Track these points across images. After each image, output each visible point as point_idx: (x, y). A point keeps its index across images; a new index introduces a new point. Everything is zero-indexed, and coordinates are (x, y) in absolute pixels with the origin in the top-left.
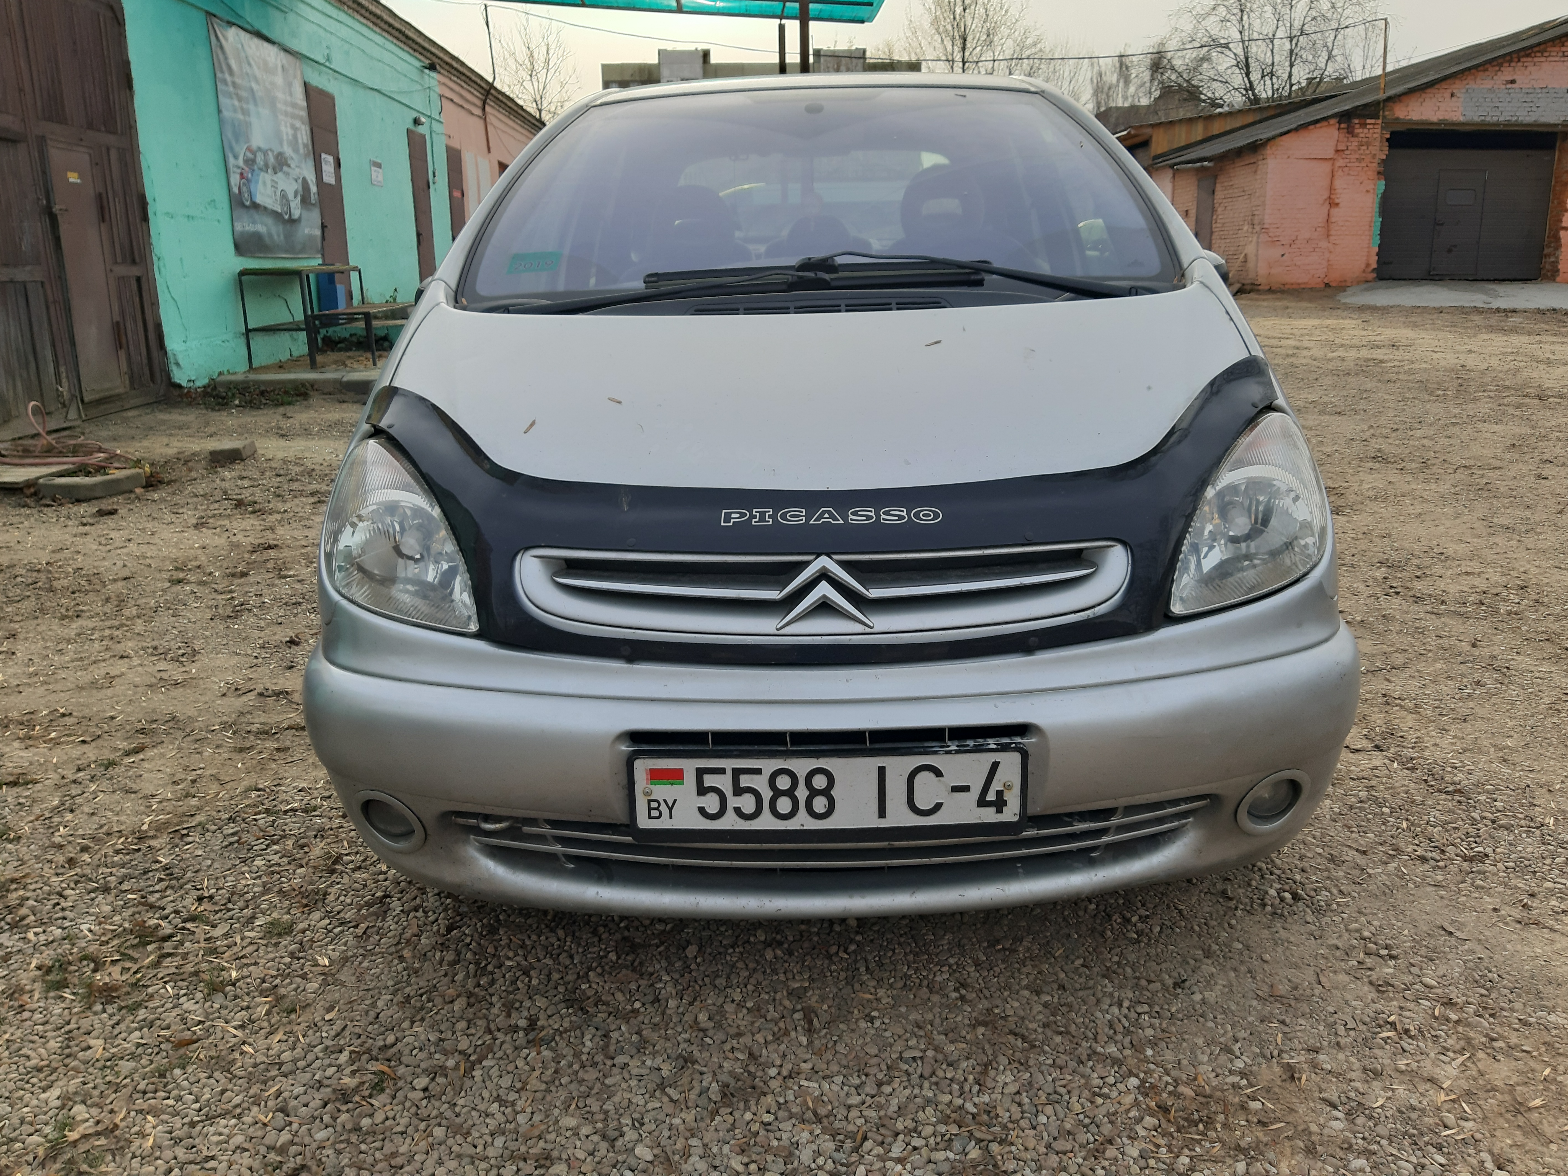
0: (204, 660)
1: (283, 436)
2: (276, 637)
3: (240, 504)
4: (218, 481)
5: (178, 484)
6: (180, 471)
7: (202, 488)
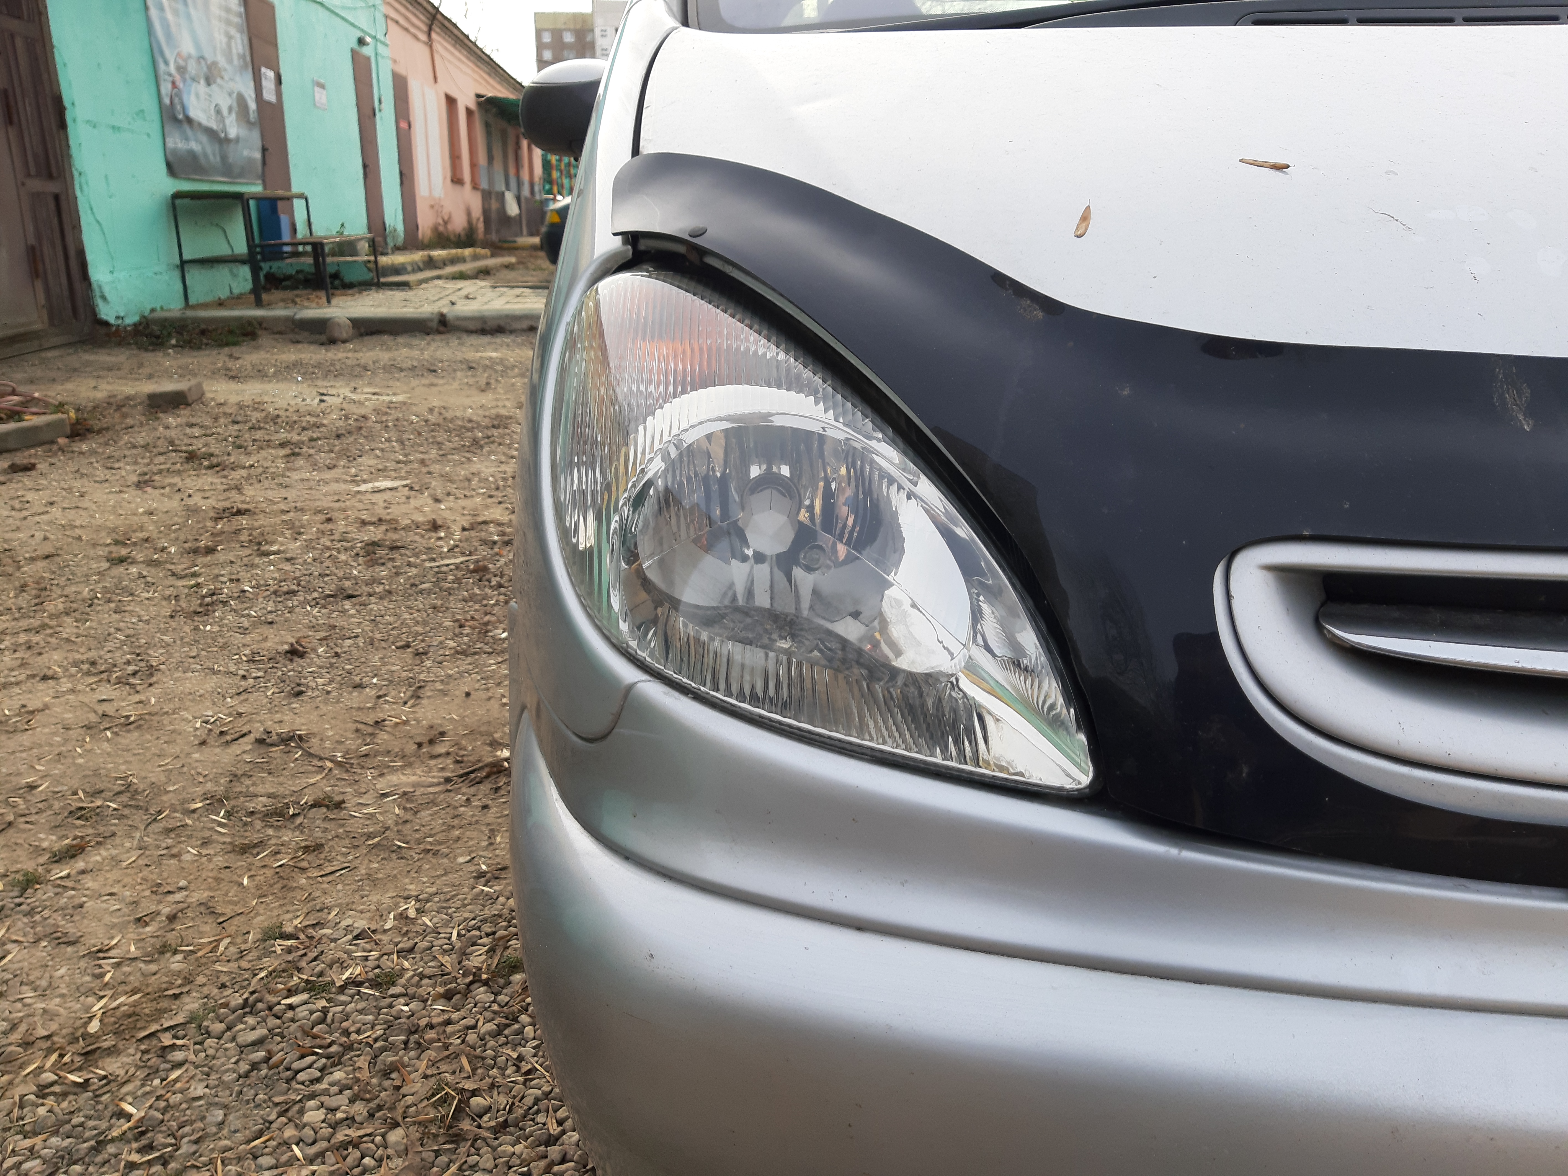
0: (167, 682)
1: (233, 378)
2: (269, 644)
3: (191, 457)
4: (161, 429)
5: (110, 433)
6: (112, 418)
7: (142, 437)
